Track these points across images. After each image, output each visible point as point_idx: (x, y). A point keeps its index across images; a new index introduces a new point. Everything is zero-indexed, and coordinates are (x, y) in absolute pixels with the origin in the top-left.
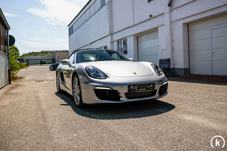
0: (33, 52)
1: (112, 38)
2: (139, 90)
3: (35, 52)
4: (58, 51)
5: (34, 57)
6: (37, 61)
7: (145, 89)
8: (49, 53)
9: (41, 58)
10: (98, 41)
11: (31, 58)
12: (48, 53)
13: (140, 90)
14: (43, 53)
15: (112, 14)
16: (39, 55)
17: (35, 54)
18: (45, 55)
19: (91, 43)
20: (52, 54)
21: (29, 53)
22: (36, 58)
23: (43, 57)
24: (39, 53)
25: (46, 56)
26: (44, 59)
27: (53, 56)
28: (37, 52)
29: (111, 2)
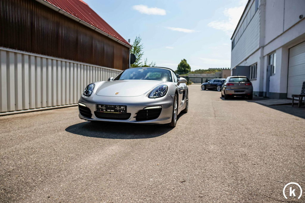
0: (200, 70)
1: (262, 52)
2: (106, 111)
3: (202, 70)
4: (225, 69)
5: (199, 75)
6: (196, 79)
7: (113, 111)
8: (217, 71)
9: (207, 76)
10: (251, 57)
11: (196, 76)
12: (215, 71)
13: (108, 110)
14: (210, 71)
15: (265, 21)
16: (205, 73)
17: (201, 72)
18: (211, 73)
19: (246, 60)
20: (220, 72)
21: (195, 71)
22: (201, 76)
23: (209, 75)
24: (206, 71)
25: (213, 73)
26: (210, 77)
27: (220, 74)
28: (203, 70)
29: (264, 5)
